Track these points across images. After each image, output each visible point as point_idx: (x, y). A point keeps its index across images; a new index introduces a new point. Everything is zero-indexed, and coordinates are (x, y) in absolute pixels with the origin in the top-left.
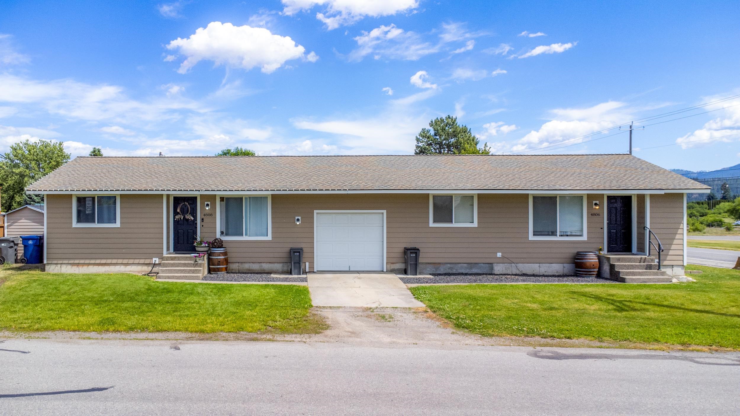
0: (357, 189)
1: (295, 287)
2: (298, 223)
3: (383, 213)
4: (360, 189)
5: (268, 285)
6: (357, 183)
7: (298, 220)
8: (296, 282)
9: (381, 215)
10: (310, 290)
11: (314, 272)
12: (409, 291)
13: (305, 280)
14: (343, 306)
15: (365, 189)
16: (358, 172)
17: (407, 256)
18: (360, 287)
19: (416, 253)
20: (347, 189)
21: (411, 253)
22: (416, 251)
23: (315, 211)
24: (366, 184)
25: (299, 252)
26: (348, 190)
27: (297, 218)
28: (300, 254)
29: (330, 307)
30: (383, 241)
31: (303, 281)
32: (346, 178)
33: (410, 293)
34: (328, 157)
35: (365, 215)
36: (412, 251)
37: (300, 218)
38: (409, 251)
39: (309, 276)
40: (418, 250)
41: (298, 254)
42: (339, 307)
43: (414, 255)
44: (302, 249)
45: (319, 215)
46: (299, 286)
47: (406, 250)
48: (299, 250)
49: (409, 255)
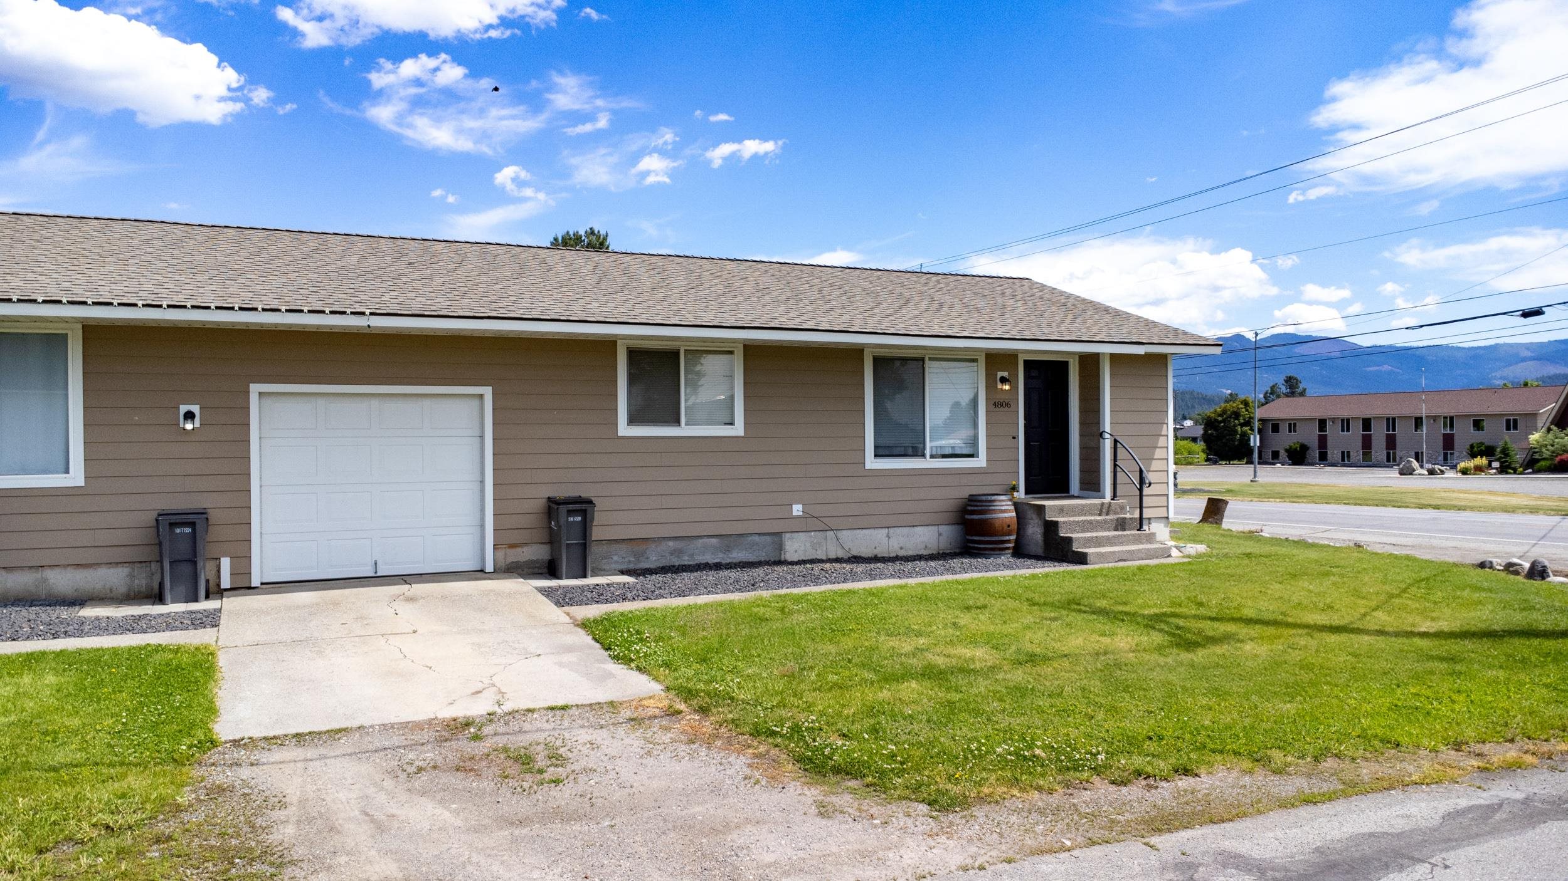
0: (399, 312)
1: (158, 656)
2: (189, 426)
3: (481, 396)
4: (410, 313)
5: (43, 654)
6: (401, 299)
7: (190, 416)
8: (173, 629)
9: (476, 403)
10: (222, 660)
11: (250, 588)
12: (581, 632)
13: (212, 620)
14: (355, 724)
15: (426, 313)
16: (401, 271)
17: (557, 522)
18: (415, 632)
19: (584, 513)
20: (368, 312)
21: (570, 513)
22: (584, 506)
23: (255, 389)
24: (429, 302)
25: (192, 525)
26: (371, 314)
27: (184, 409)
28: (194, 530)
29: (298, 736)
30: (482, 482)
31: (203, 625)
32: (363, 284)
33: (589, 640)
34: (304, 235)
35: (427, 403)
36: (571, 507)
37: (195, 409)
38: (563, 509)
39: (230, 604)
40: (590, 502)
41: (188, 530)
42: (339, 731)
43: (579, 519)
44: (203, 513)
45: (267, 402)
46: (177, 650)
47: (553, 506)
48: (191, 518)
49: (562, 521)
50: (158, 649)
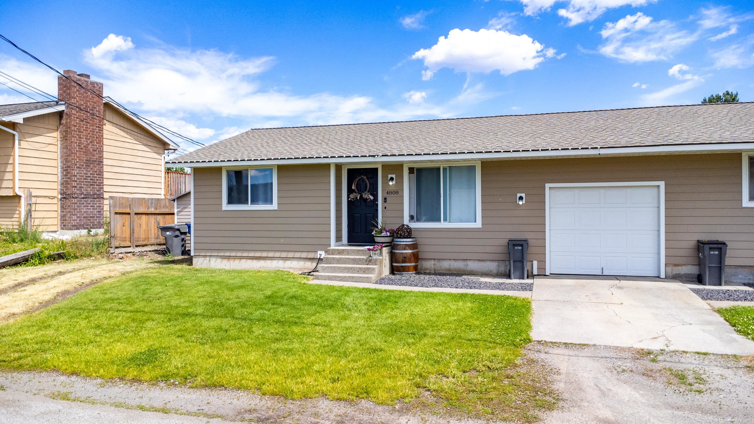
0: (615, 146)
1: (508, 301)
2: (521, 203)
3: (658, 186)
4: (620, 146)
5: (467, 294)
6: (616, 139)
7: (521, 198)
8: (515, 290)
9: (655, 190)
10: (534, 305)
11: (545, 275)
12: (717, 315)
13: (529, 288)
14: (592, 343)
15: (628, 145)
16: (616, 126)
17: (703, 254)
18: (622, 304)
19: (720, 249)
20: (599, 147)
21: (711, 249)
22: (719, 246)
23: (548, 186)
24: (630, 140)
25: (522, 245)
26: (601, 148)
27: (519, 195)
28: (523, 249)
29: (565, 344)
30: (659, 231)
31: (525, 289)
32: (597, 134)
33: (722, 319)
34: (570, 114)
35: (629, 190)
36: (712, 246)
37: (523, 195)
38: (707, 247)
39: (537, 281)
40: (724, 244)
41: (520, 248)
42: (584, 345)
43: (717, 253)
44: (526, 241)
45: (553, 191)
46: (516, 299)
47: (700, 245)
48: (521, 243)
49: (706, 253)
50: (508, 297)
